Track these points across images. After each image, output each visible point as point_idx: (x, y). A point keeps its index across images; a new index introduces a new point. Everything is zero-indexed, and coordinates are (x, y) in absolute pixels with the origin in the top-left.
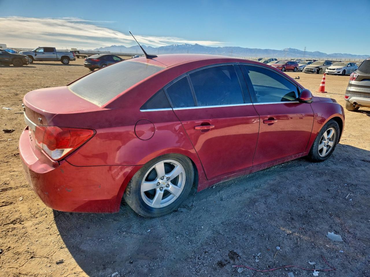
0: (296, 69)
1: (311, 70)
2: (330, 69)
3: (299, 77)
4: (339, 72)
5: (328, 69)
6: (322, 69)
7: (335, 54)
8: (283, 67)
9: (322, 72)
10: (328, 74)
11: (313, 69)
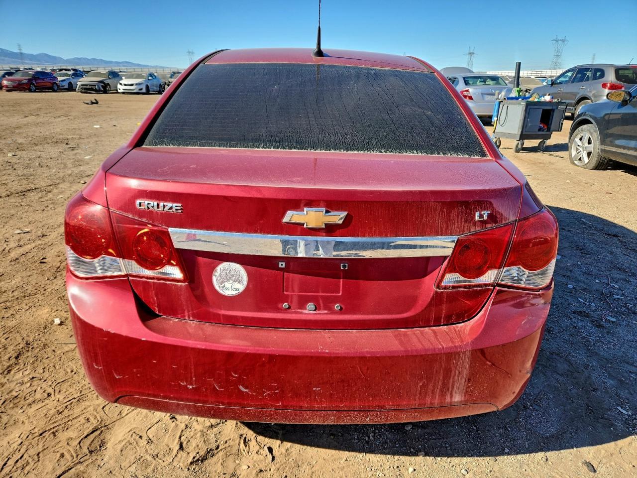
0: (55, 86)
1: (93, 87)
2: (125, 85)
3: (95, 100)
4: (141, 89)
5: (121, 84)
6: (108, 84)
7: (78, 59)
8: (30, 84)
9: (110, 90)
10: (123, 93)
11: (95, 86)
